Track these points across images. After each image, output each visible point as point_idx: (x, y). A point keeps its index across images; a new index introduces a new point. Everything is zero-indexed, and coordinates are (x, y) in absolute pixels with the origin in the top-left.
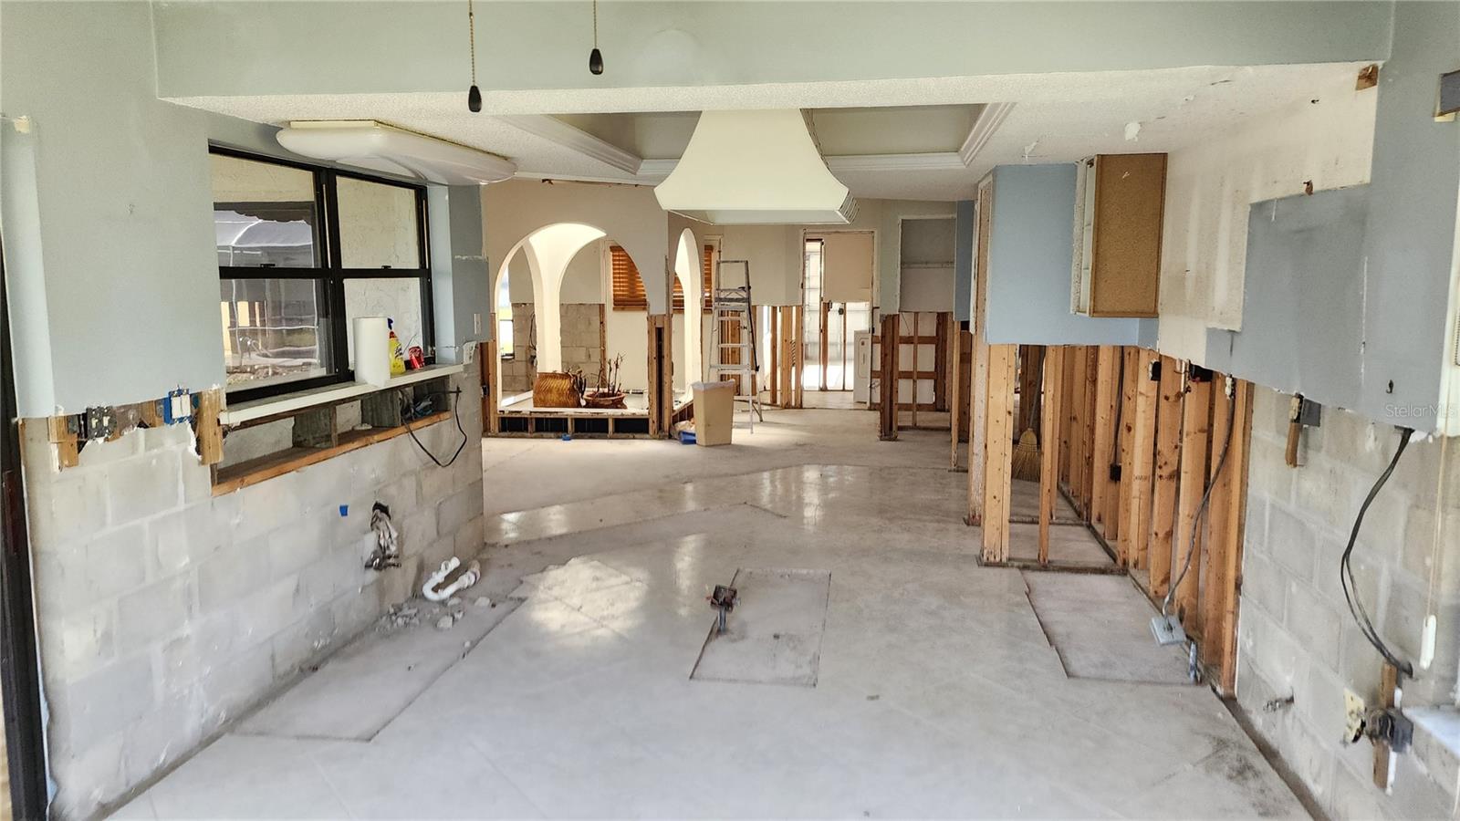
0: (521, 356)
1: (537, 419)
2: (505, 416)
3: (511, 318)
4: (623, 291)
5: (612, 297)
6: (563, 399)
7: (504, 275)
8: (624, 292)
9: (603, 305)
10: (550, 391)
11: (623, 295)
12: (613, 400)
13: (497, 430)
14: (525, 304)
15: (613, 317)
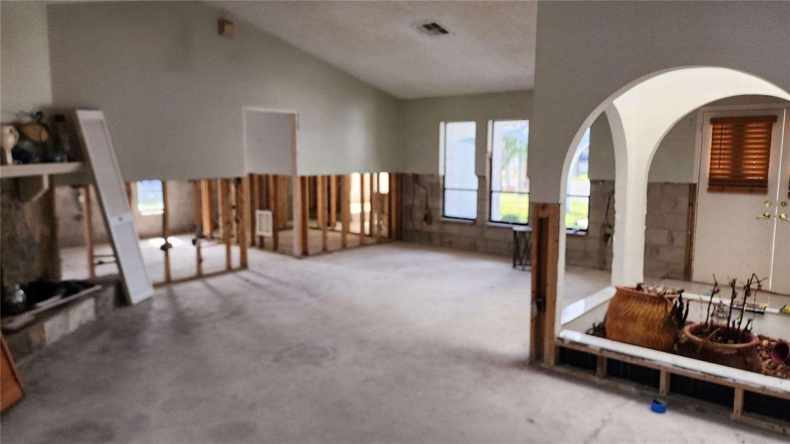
0: (596, 233)
1: (610, 361)
2: (564, 345)
3: (589, 195)
4: (723, 169)
5: (708, 176)
6: (653, 334)
7: (582, 145)
8: (723, 171)
9: (695, 185)
10: (633, 319)
11: (723, 174)
12: (738, 349)
13: (552, 361)
14: (603, 181)
15: (706, 200)
